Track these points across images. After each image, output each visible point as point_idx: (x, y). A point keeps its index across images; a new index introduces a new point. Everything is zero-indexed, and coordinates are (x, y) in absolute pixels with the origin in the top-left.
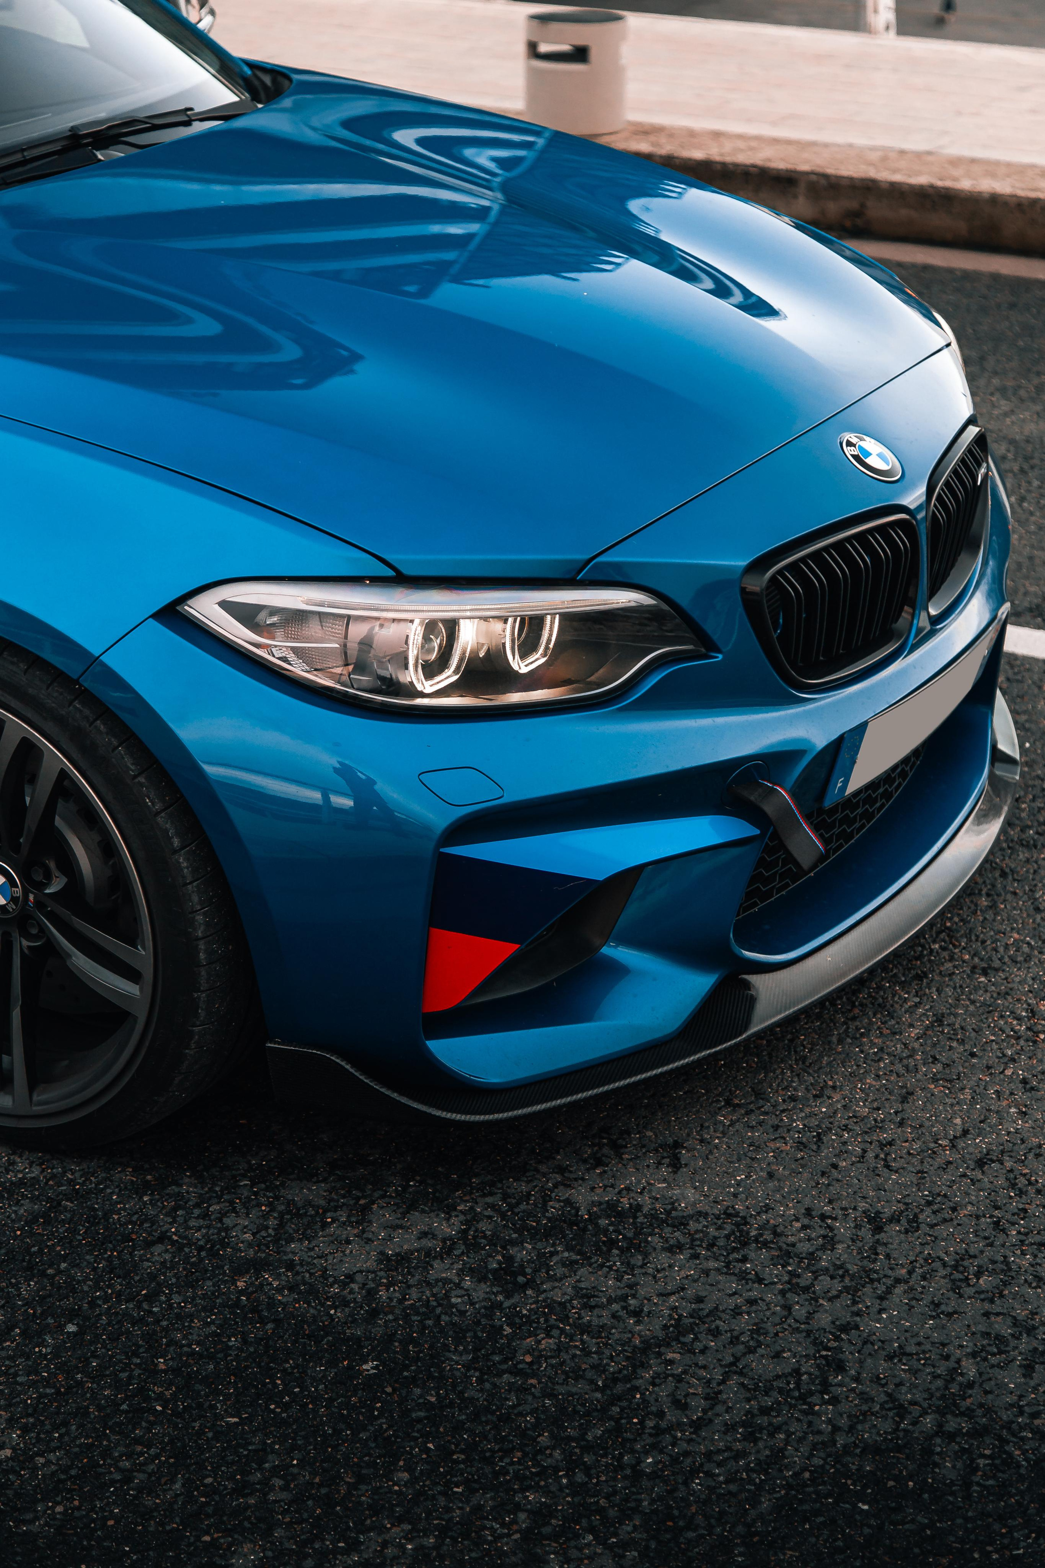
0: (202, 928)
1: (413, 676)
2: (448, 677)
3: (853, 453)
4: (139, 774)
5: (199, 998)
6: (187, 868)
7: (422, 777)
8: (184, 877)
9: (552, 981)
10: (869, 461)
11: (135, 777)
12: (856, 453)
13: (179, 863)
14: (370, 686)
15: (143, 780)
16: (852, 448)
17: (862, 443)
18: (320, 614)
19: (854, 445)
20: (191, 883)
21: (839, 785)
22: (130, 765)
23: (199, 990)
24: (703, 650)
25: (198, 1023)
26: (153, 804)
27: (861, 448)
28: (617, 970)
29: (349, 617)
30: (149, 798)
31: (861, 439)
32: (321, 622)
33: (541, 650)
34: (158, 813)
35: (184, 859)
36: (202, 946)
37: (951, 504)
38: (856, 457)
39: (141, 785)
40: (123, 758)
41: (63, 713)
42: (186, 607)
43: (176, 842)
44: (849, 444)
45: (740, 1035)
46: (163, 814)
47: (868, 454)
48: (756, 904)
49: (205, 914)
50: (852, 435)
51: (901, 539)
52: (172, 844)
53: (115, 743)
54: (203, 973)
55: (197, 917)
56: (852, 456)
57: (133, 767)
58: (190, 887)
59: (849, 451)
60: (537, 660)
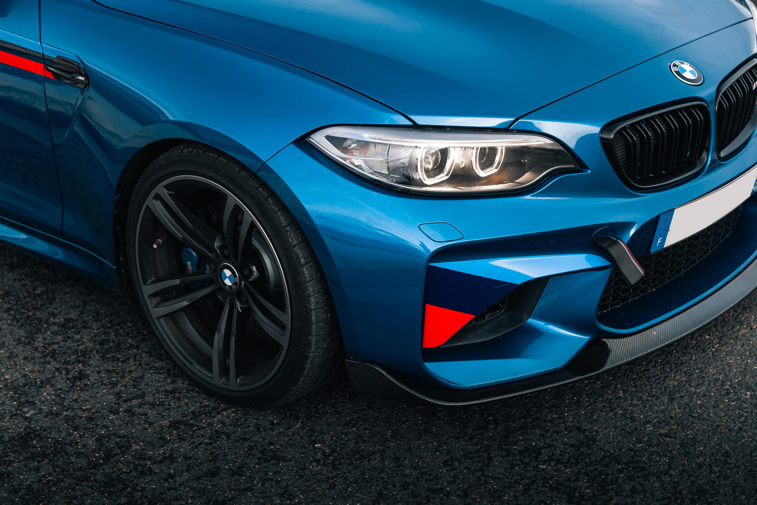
0: (314, 304)
1: (420, 175)
2: (442, 177)
3: (676, 70)
4: (287, 226)
5: (312, 339)
6: (308, 274)
7: (421, 227)
8: (305, 278)
9: (499, 337)
10: (684, 74)
11: (285, 227)
12: (677, 70)
13: (303, 271)
14: (400, 181)
15: (288, 229)
16: (676, 68)
17: (682, 66)
18: (375, 143)
19: (677, 66)
20: (309, 281)
21: (659, 242)
22: (283, 220)
23: (311, 336)
24: (580, 169)
25: (311, 352)
26: (292, 241)
27: (681, 67)
28: (536, 333)
29: (390, 145)
30: (291, 238)
31: (682, 63)
32: (375, 147)
33: (495, 165)
34: (294, 246)
35: (306, 270)
36: (313, 313)
37: (733, 99)
38: (678, 73)
39: (287, 231)
40: (280, 217)
41: (254, 193)
42: (311, 139)
43: (303, 261)
44: (675, 65)
45: (599, 369)
46: (297, 247)
47: (685, 71)
48: (618, 303)
49: (315, 297)
50: (677, 61)
51: (699, 116)
52: (300, 261)
53: (276, 209)
54: (314, 327)
55: (311, 299)
56: (675, 71)
57: (284, 222)
58: (308, 284)
59: (674, 69)
60: (492, 171)
